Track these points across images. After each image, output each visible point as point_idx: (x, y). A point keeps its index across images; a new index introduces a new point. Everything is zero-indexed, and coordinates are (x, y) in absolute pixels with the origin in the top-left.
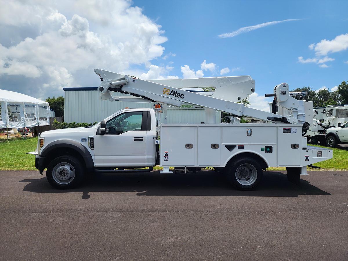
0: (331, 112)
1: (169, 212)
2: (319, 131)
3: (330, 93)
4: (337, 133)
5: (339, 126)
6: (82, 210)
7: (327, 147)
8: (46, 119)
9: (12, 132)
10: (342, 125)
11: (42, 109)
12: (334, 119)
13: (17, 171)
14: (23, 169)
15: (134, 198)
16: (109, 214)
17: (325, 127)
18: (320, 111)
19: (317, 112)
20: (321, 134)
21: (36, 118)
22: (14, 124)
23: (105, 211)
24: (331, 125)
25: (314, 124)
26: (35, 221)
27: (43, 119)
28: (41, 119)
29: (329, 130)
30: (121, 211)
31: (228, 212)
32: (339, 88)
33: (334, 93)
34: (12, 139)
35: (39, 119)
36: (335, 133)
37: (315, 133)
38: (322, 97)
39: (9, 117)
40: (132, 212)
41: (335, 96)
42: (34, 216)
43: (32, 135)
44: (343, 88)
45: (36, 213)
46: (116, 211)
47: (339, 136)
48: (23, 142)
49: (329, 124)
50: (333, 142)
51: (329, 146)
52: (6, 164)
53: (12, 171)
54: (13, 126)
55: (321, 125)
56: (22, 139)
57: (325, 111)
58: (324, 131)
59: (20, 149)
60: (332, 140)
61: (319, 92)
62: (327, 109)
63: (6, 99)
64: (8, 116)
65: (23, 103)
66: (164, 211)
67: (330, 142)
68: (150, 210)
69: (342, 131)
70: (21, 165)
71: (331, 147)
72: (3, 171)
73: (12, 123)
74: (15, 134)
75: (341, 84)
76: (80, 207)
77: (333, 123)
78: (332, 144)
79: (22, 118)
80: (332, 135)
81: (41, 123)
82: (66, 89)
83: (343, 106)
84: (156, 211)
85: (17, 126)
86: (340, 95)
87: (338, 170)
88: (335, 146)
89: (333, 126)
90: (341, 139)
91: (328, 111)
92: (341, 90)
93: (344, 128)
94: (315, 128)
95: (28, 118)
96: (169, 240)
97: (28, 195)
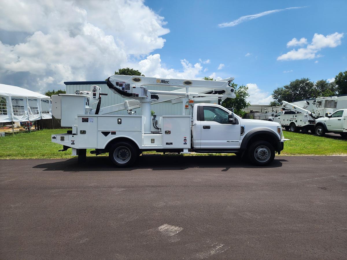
0: (320, 103)
1: (163, 187)
2: (309, 121)
3: (327, 84)
4: (325, 122)
5: (326, 116)
6: (92, 186)
7: (315, 136)
8: (48, 113)
9: (15, 125)
10: (329, 115)
11: (44, 103)
12: (323, 110)
13: (29, 159)
14: (34, 158)
15: (135, 178)
16: (114, 189)
17: (315, 117)
18: (311, 102)
19: (308, 103)
20: (311, 124)
21: (39, 112)
22: (18, 118)
23: (111, 187)
24: (320, 116)
25: (305, 114)
26: (55, 194)
27: (46, 113)
28: (43, 112)
29: (318, 120)
30: (124, 187)
31: (211, 186)
32: (336, 79)
33: (332, 84)
34: (18, 133)
35: (42, 112)
36: (323, 122)
37: (305, 123)
38: (320, 88)
39: (14, 111)
40: (133, 187)
41: (333, 86)
42: (53, 191)
43: (34, 128)
44: (340, 79)
45: (55, 189)
46: (119, 187)
47: (327, 125)
48: (28, 135)
49: (319, 114)
50: (321, 131)
51: (317, 135)
52: (18, 154)
53: (25, 160)
54: (18, 119)
55: (311, 115)
56: (26, 132)
57: (315, 102)
58: (314, 122)
59: (27, 142)
60: (320, 130)
61: (316, 83)
62: (317, 101)
63: (11, 94)
64: (12, 110)
65: (26, 97)
66: (159, 186)
67: (319, 131)
68: (148, 186)
69: (329, 120)
70: (32, 155)
71: (319, 136)
72: (17, 160)
73: (16, 116)
74: (18, 127)
75: (338, 75)
76: (90, 185)
77: (322, 113)
78: (320, 133)
79: (26, 112)
80: (320, 124)
81: (43, 117)
82: (67, 83)
83: (332, 97)
84: (153, 186)
85: (21, 119)
86: (337, 86)
87: (317, 155)
88: (323, 135)
89: (322, 116)
90: (329, 128)
91: (318, 102)
92: (338, 81)
93: (331, 118)
94: (306, 118)
95: (31, 112)
96: (161, 204)
97: (44, 178)
